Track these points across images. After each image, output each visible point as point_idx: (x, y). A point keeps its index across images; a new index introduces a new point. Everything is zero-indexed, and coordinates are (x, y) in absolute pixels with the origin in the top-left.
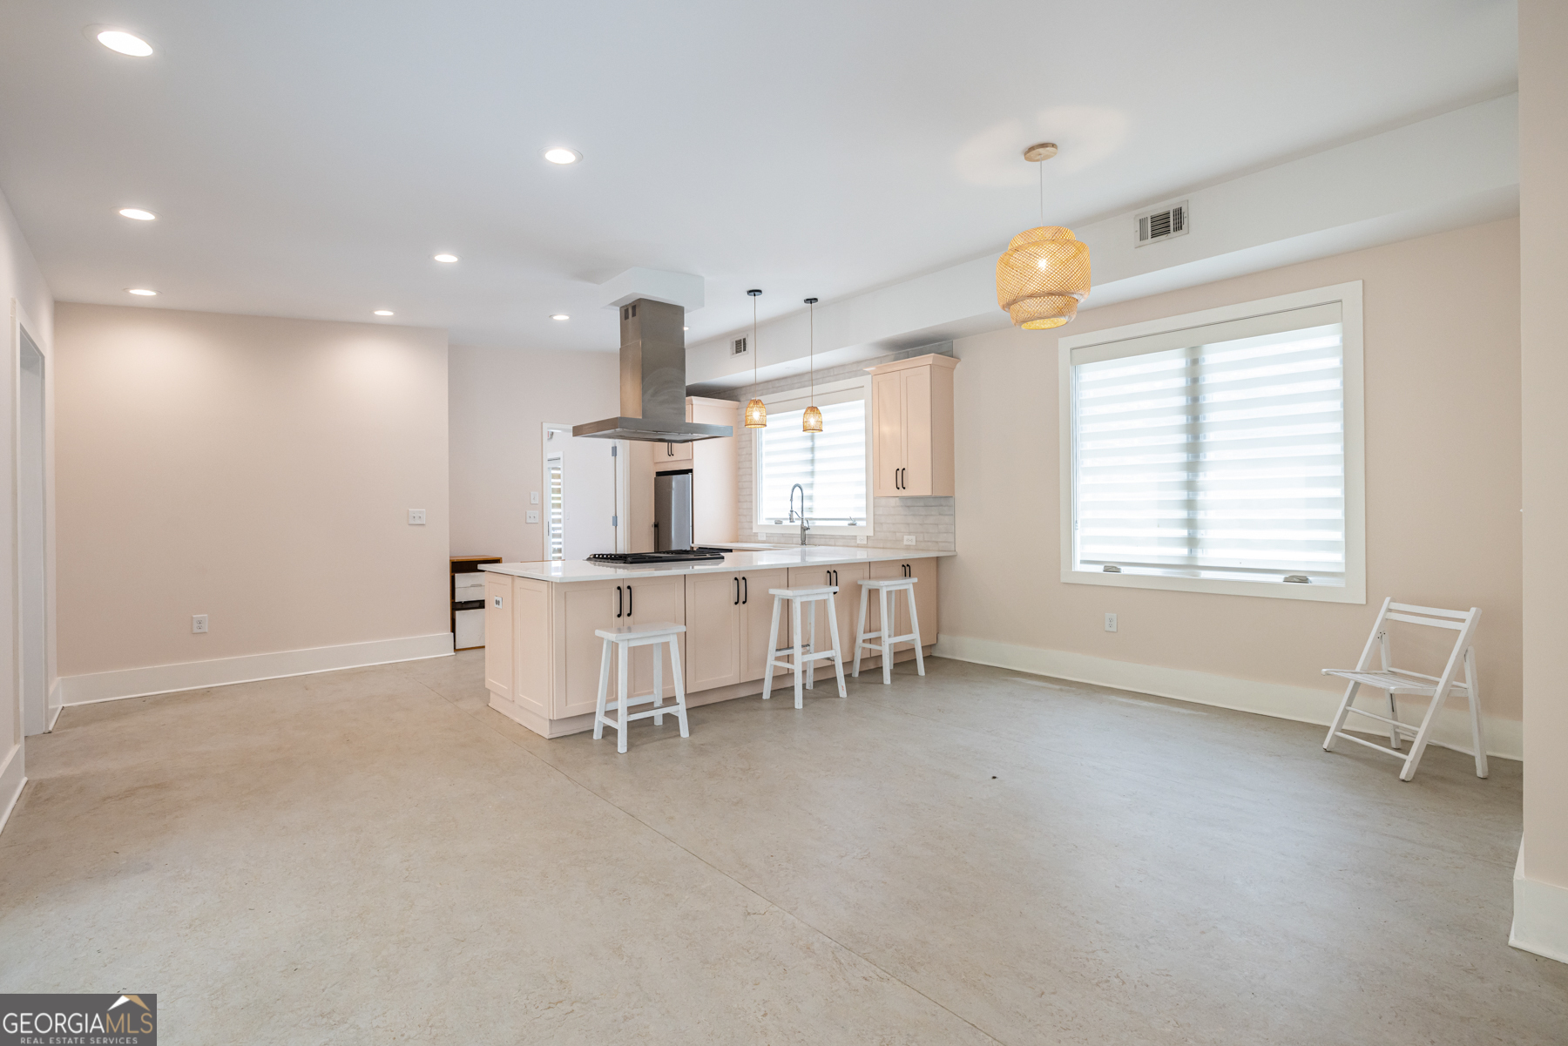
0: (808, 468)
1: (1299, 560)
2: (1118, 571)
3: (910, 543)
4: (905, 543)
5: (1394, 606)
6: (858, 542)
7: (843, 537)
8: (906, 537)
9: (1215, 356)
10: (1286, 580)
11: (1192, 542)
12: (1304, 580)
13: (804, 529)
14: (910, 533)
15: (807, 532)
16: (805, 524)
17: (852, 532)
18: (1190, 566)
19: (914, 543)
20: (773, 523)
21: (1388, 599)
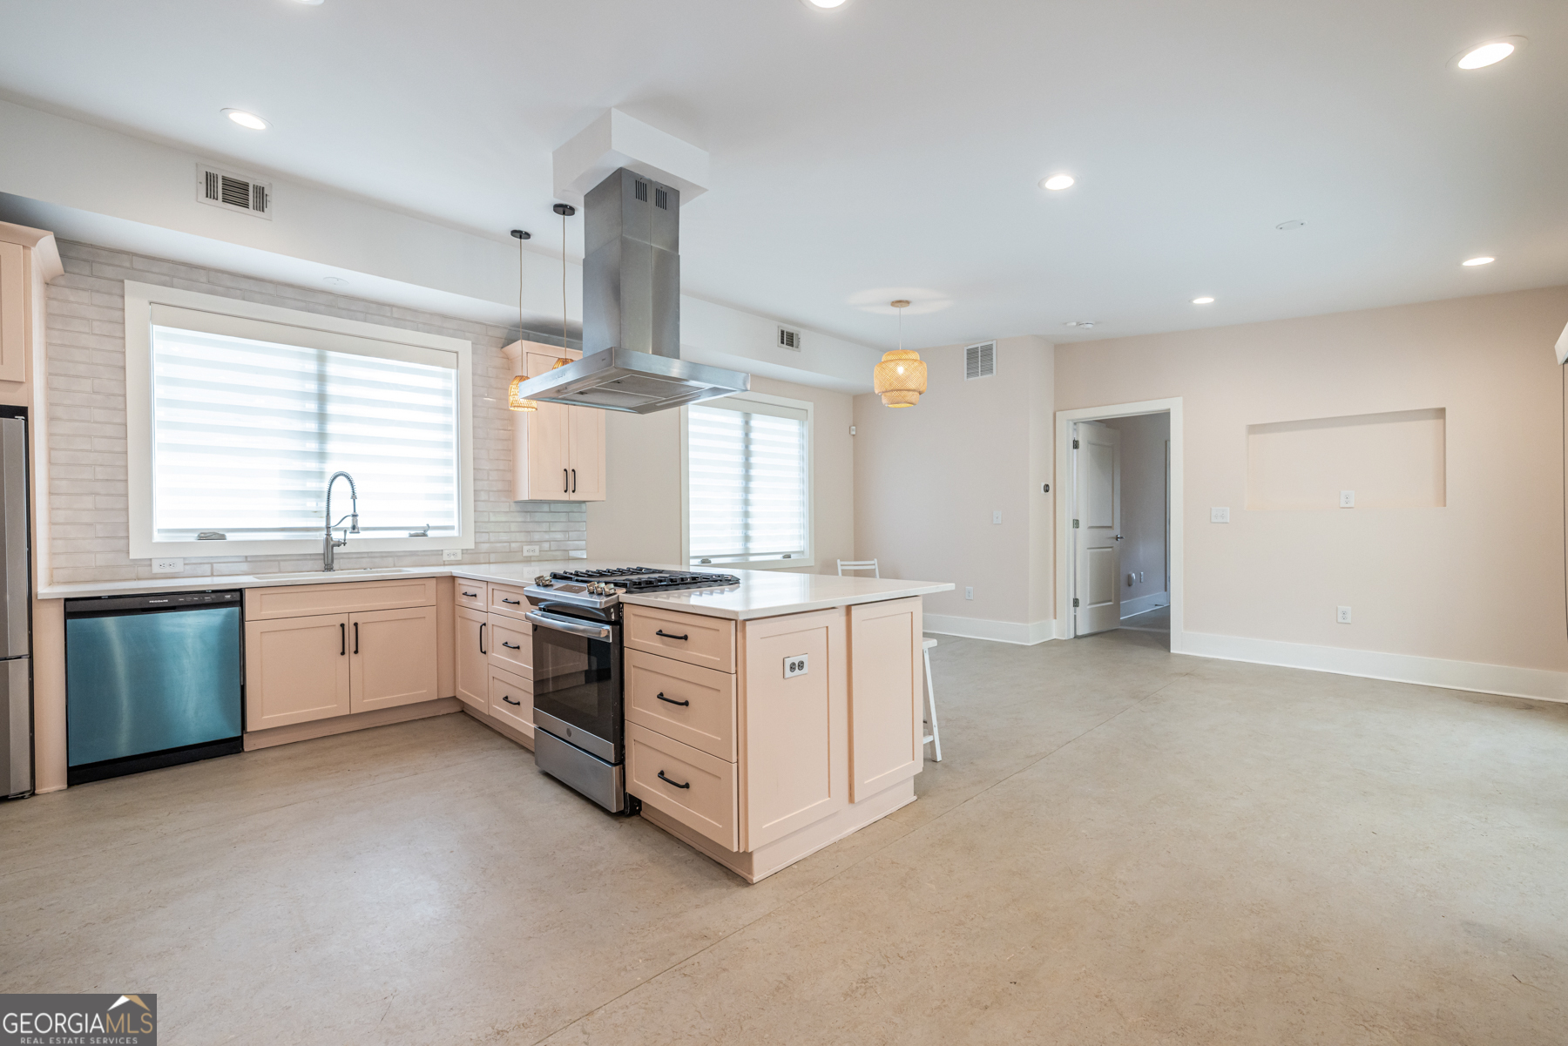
0: (313, 446)
1: (787, 548)
2: (710, 562)
3: (531, 554)
4: (525, 554)
5: (843, 563)
6: (445, 558)
7: (413, 554)
8: (526, 548)
9: (757, 422)
10: (784, 557)
11: (747, 539)
12: (789, 557)
13: (330, 545)
14: (531, 542)
15: (336, 550)
16: (337, 536)
17: (420, 545)
18: (747, 554)
19: (537, 553)
20: (192, 538)
21: (839, 561)
